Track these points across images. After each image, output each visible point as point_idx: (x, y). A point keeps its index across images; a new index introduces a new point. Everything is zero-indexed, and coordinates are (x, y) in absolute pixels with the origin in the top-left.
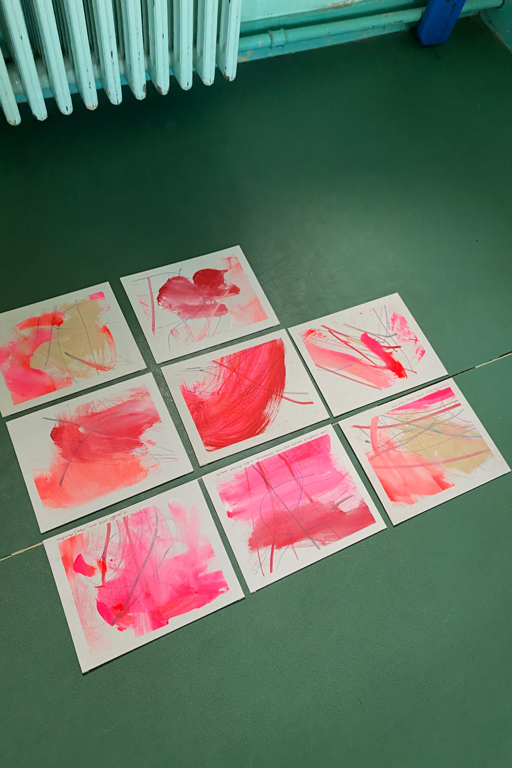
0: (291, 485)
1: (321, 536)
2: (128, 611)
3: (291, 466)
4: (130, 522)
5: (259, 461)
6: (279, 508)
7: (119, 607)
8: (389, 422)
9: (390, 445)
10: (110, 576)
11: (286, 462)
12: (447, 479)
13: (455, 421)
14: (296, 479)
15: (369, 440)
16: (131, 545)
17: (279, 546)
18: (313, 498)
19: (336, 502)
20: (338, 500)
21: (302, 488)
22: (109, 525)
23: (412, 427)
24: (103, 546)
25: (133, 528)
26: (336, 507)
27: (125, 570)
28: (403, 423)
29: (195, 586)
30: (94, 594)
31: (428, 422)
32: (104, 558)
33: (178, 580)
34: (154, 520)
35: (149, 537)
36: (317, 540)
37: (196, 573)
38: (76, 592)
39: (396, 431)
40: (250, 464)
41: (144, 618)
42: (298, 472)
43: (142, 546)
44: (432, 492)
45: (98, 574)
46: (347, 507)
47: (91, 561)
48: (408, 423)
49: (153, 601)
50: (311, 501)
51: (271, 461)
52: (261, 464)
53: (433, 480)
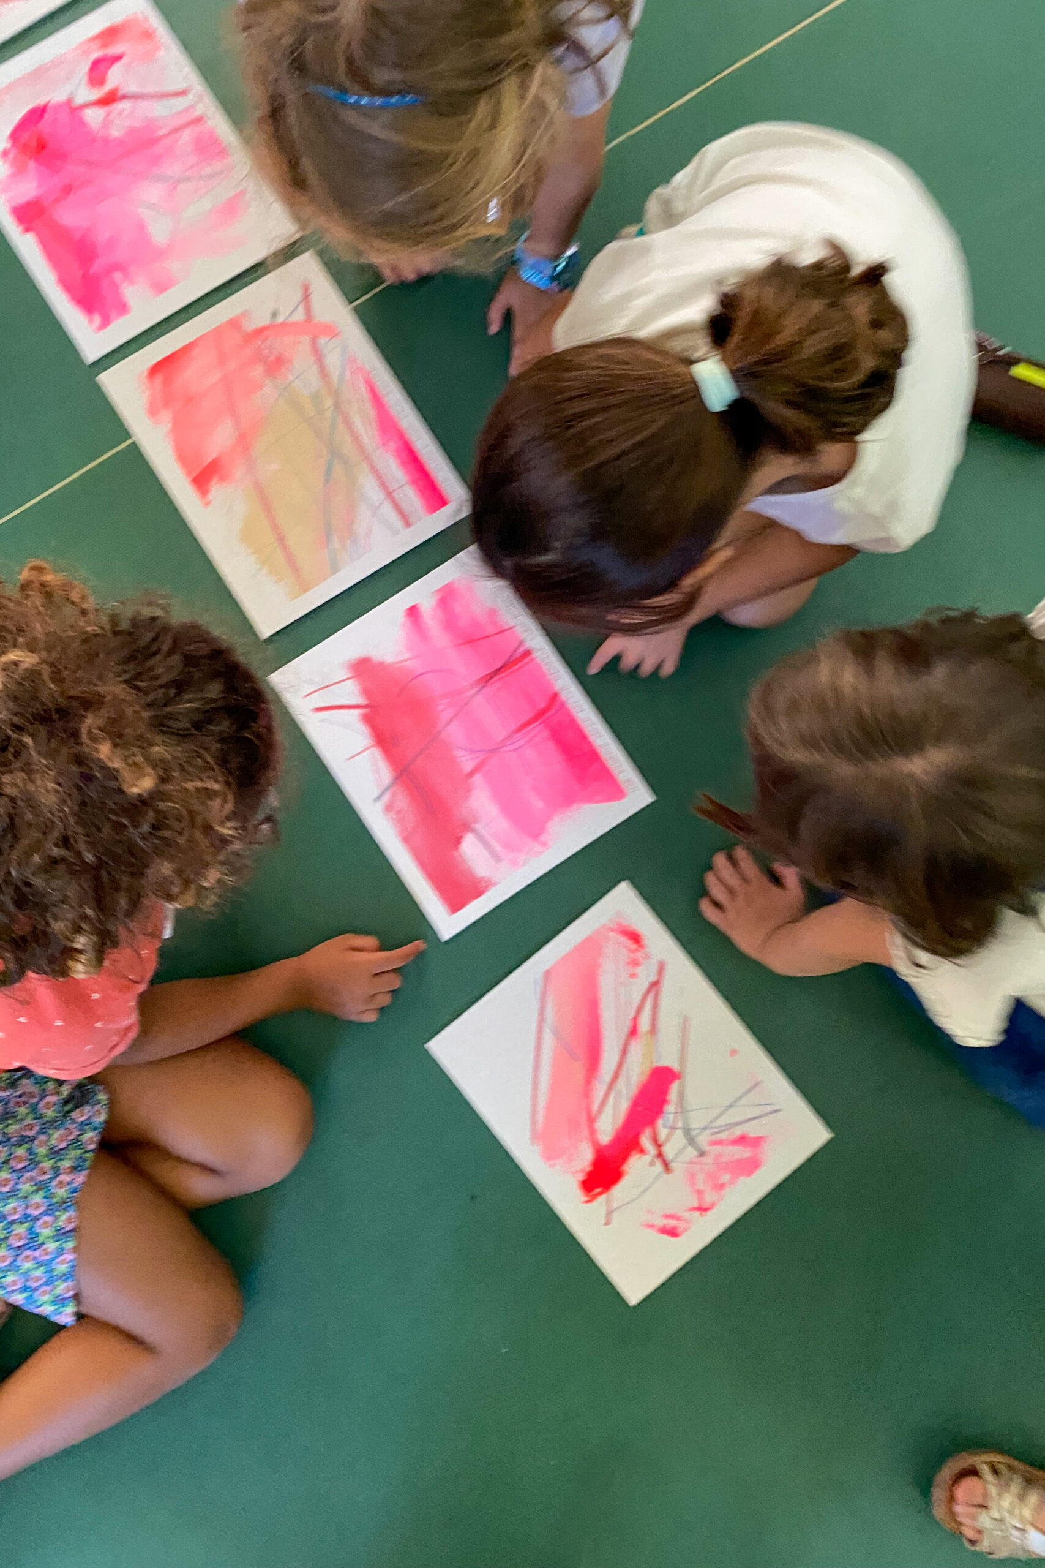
0: (497, 726)
1: (403, 802)
2: (37, 160)
3: (536, 724)
4: (197, 129)
5: (536, 654)
6: (444, 711)
7: (41, 146)
8: (333, 360)
9: (276, 365)
10: (94, 117)
11: (543, 712)
12: (217, 490)
13: (364, 514)
14: (509, 737)
15: (280, 319)
16: (157, 140)
17: (368, 720)
18: (478, 778)
19: (478, 826)
20: (484, 832)
21: (493, 751)
22: (183, 93)
23: (328, 414)
24: (145, 91)
25: (186, 136)
26: (466, 827)
27: (106, 140)
28: (336, 394)
29: (96, 267)
30: (57, 96)
31: (348, 448)
32: (124, 97)
33: (102, 236)
34: (208, 170)
35: (173, 169)
36: (393, 795)
37: (117, 267)
38: (58, 63)
39: (313, 379)
40: (523, 636)
41: (29, 189)
42: (526, 739)
43: (156, 160)
44: (184, 457)
45: (96, 94)
46: (471, 851)
47: (115, 77)
48: (337, 406)
49: (57, 200)
50: (471, 774)
51: (540, 679)
52: (526, 660)
53: (209, 460)
